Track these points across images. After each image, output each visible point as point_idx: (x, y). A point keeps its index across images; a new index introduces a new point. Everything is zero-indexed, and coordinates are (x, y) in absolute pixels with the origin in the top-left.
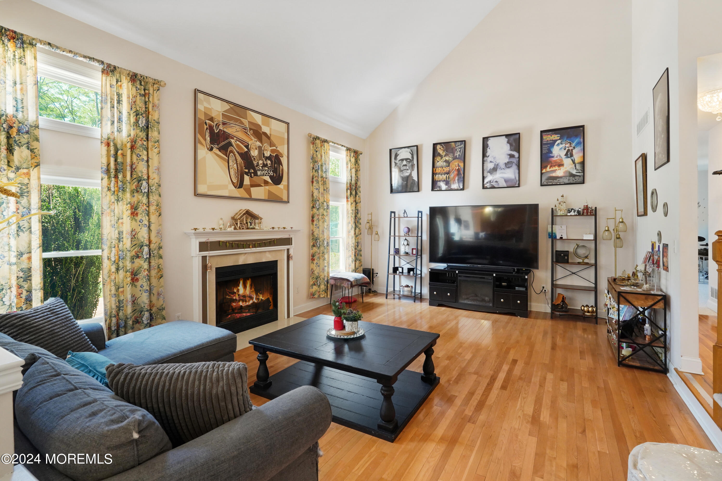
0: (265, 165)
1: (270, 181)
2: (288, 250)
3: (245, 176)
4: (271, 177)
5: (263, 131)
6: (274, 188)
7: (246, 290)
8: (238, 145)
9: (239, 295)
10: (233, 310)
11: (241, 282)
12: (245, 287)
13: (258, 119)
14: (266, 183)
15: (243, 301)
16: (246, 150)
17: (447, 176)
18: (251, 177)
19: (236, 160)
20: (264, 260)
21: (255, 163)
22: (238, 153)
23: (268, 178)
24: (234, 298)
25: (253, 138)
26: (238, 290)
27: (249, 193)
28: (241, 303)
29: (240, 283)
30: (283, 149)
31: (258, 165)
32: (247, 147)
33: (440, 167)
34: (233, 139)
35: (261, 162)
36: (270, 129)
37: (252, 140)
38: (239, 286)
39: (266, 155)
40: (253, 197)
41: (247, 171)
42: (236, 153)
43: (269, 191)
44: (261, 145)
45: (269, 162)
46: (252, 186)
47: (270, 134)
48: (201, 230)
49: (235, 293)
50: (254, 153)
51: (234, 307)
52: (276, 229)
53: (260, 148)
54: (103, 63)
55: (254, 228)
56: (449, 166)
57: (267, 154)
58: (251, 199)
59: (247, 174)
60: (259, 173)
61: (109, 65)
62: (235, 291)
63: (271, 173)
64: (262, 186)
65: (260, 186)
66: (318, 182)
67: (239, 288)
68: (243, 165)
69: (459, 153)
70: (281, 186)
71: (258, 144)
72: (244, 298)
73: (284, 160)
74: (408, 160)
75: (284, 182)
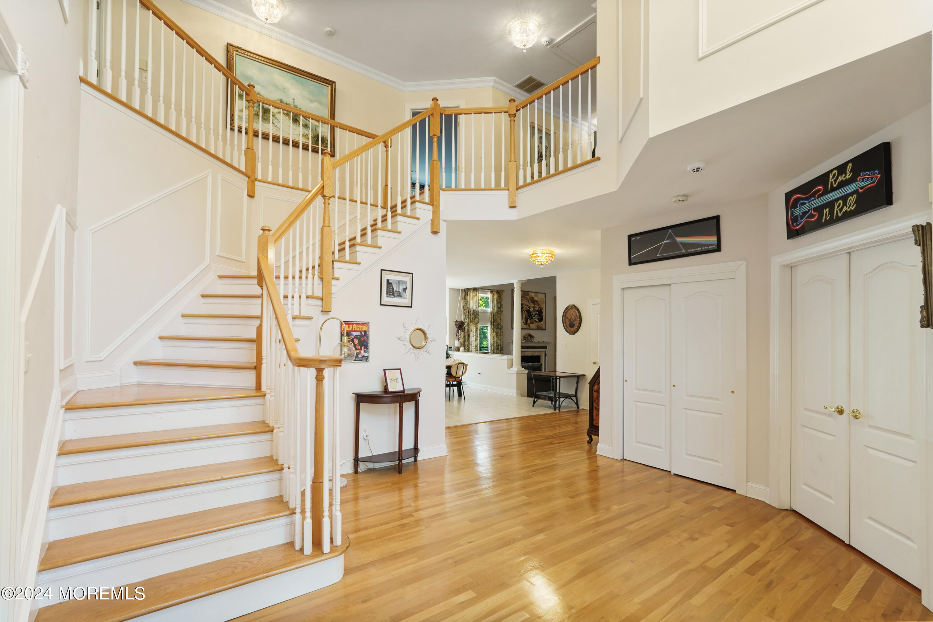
0: (536, 314)
1: (538, 321)
2: (545, 351)
3: (528, 319)
4: (538, 319)
5: (535, 299)
6: (539, 324)
8: (526, 308)
13: (533, 295)
14: (536, 322)
16: (528, 309)
18: (530, 320)
19: (525, 313)
20: (535, 355)
21: (532, 314)
22: (526, 310)
23: (537, 320)
25: (531, 303)
27: (529, 326)
30: (543, 306)
31: (533, 314)
32: (529, 307)
34: (524, 305)
35: (534, 313)
36: (538, 298)
37: (530, 304)
39: (536, 310)
40: (531, 328)
41: (529, 317)
42: (525, 311)
43: (537, 325)
44: (534, 305)
45: (537, 312)
46: (531, 323)
47: (538, 300)
50: (532, 310)
52: (540, 342)
53: (534, 307)
54: (490, 290)
55: (532, 341)
57: (537, 309)
58: (530, 329)
59: (529, 318)
60: (533, 318)
61: (492, 290)
63: (538, 317)
64: (534, 323)
65: (533, 323)
70: (542, 323)
71: (533, 305)
73: (544, 311)
75: (544, 321)
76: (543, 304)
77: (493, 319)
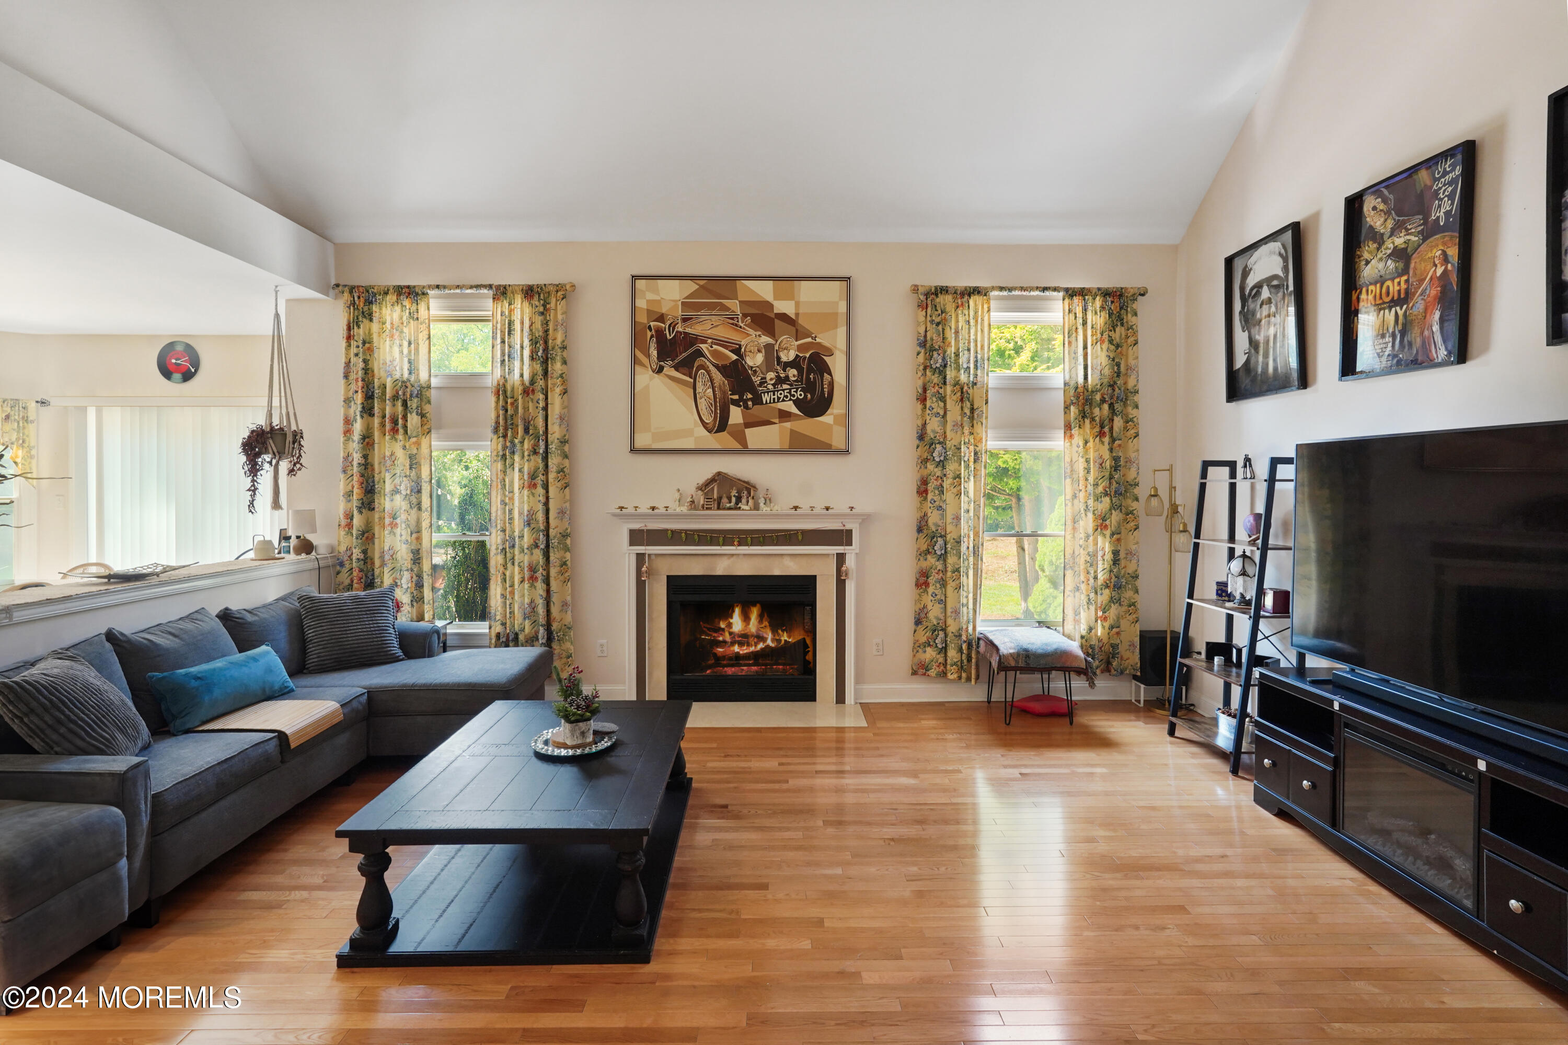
0: (780, 381)
1: (794, 410)
2: (841, 558)
3: (732, 407)
4: (797, 403)
5: (775, 311)
6: (807, 426)
7: (748, 624)
8: (715, 354)
9: (731, 634)
10: (718, 659)
11: (737, 611)
12: (746, 618)
13: (765, 291)
14: (785, 416)
15: (741, 644)
16: (735, 357)
17: (1401, 313)
18: (746, 407)
19: (712, 380)
20: (777, 572)
21: (756, 380)
22: (716, 366)
23: (790, 407)
24: (721, 639)
25: (751, 331)
26: (730, 625)
27: (742, 440)
28: (736, 648)
29: (733, 611)
30: (835, 339)
31: (763, 382)
32: (737, 351)
33: (1375, 283)
34: (705, 342)
35: (771, 375)
36: (797, 304)
37: (748, 335)
38: (732, 618)
39: (784, 359)
40: (751, 446)
41: (736, 397)
42: (711, 368)
43: (792, 431)
44: (769, 340)
45: (792, 373)
46: (748, 425)
47: (797, 315)
48: (631, 510)
49: (723, 630)
50: (755, 360)
51: (719, 654)
52: (805, 510)
53: (769, 348)
54: (490, 287)
56: (1405, 271)
57: (788, 356)
58: (744, 450)
59: (736, 403)
60: (766, 398)
61: (498, 287)
62: (723, 625)
63: (800, 395)
64: (775, 423)
65: (769, 423)
66: (943, 399)
67: (731, 621)
68: (727, 387)
69: (1446, 206)
70: (827, 419)
71: (766, 339)
72: (744, 639)
73: (837, 365)
74: (1275, 283)
75: (837, 407)
76: (836, 327)
77: (501, 412)
